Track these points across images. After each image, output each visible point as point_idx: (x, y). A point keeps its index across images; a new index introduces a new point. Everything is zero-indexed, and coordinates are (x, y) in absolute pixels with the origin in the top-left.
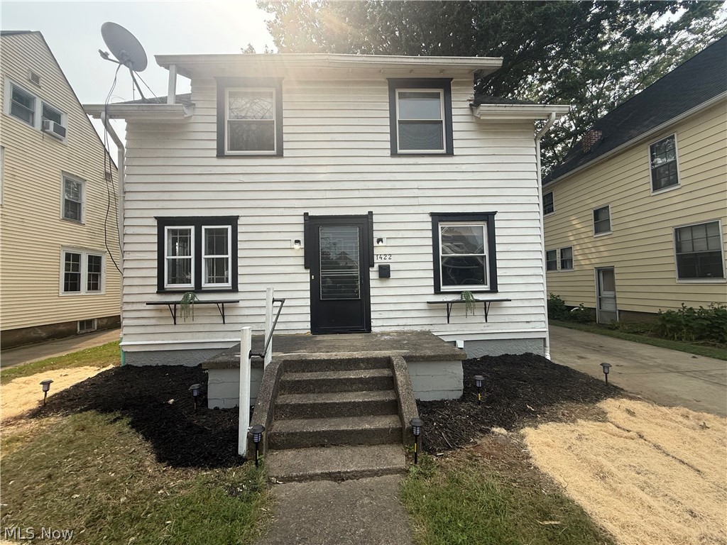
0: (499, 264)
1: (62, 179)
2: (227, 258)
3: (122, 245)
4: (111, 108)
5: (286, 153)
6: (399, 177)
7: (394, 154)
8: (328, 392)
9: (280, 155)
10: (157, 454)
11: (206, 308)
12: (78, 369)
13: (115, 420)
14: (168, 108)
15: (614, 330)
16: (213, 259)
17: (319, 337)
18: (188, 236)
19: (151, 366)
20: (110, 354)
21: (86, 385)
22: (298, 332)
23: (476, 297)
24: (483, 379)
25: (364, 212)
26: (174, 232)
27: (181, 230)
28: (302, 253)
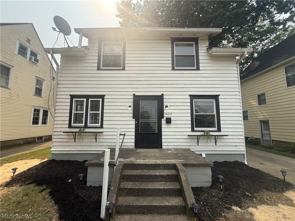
0: (221, 118)
1: (35, 79)
2: (99, 113)
3: (55, 106)
4: (55, 49)
5: (126, 68)
6: (175, 79)
7: (173, 69)
8: (145, 182)
9: (124, 69)
10: (59, 214)
11: (89, 135)
12: (32, 160)
13: (43, 190)
14: (78, 50)
15: (271, 149)
16: (93, 113)
17: (139, 150)
18: (83, 103)
19: (63, 160)
20: (47, 153)
21: (33, 169)
22: (129, 147)
23: (212, 133)
24: (223, 178)
25: (160, 94)
26: (77, 101)
27: (80, 100)
28: (132, 111)
